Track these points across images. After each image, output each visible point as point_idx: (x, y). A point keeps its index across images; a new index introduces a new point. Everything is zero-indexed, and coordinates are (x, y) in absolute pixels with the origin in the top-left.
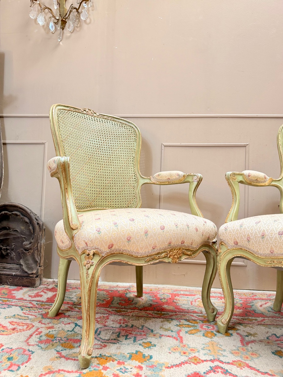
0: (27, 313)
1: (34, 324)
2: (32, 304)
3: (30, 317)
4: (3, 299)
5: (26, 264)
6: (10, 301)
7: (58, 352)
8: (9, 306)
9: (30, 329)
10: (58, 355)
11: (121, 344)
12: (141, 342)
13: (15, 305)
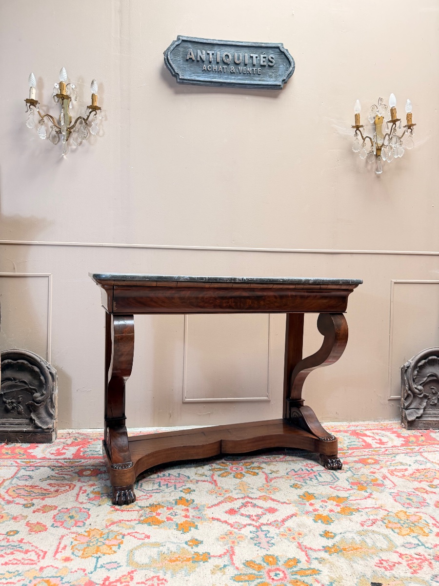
0: (61, 473)
1: (73, 483)
2: (60, 463)
3: (65, 476)
4: (24, 460)
5: (39, 418)
6: (32, 462)
8: (37, 467)
9: (73, 488)
10: (113, 509)
11: (165, 493)
12: (181, 489)
13: (42, 466)
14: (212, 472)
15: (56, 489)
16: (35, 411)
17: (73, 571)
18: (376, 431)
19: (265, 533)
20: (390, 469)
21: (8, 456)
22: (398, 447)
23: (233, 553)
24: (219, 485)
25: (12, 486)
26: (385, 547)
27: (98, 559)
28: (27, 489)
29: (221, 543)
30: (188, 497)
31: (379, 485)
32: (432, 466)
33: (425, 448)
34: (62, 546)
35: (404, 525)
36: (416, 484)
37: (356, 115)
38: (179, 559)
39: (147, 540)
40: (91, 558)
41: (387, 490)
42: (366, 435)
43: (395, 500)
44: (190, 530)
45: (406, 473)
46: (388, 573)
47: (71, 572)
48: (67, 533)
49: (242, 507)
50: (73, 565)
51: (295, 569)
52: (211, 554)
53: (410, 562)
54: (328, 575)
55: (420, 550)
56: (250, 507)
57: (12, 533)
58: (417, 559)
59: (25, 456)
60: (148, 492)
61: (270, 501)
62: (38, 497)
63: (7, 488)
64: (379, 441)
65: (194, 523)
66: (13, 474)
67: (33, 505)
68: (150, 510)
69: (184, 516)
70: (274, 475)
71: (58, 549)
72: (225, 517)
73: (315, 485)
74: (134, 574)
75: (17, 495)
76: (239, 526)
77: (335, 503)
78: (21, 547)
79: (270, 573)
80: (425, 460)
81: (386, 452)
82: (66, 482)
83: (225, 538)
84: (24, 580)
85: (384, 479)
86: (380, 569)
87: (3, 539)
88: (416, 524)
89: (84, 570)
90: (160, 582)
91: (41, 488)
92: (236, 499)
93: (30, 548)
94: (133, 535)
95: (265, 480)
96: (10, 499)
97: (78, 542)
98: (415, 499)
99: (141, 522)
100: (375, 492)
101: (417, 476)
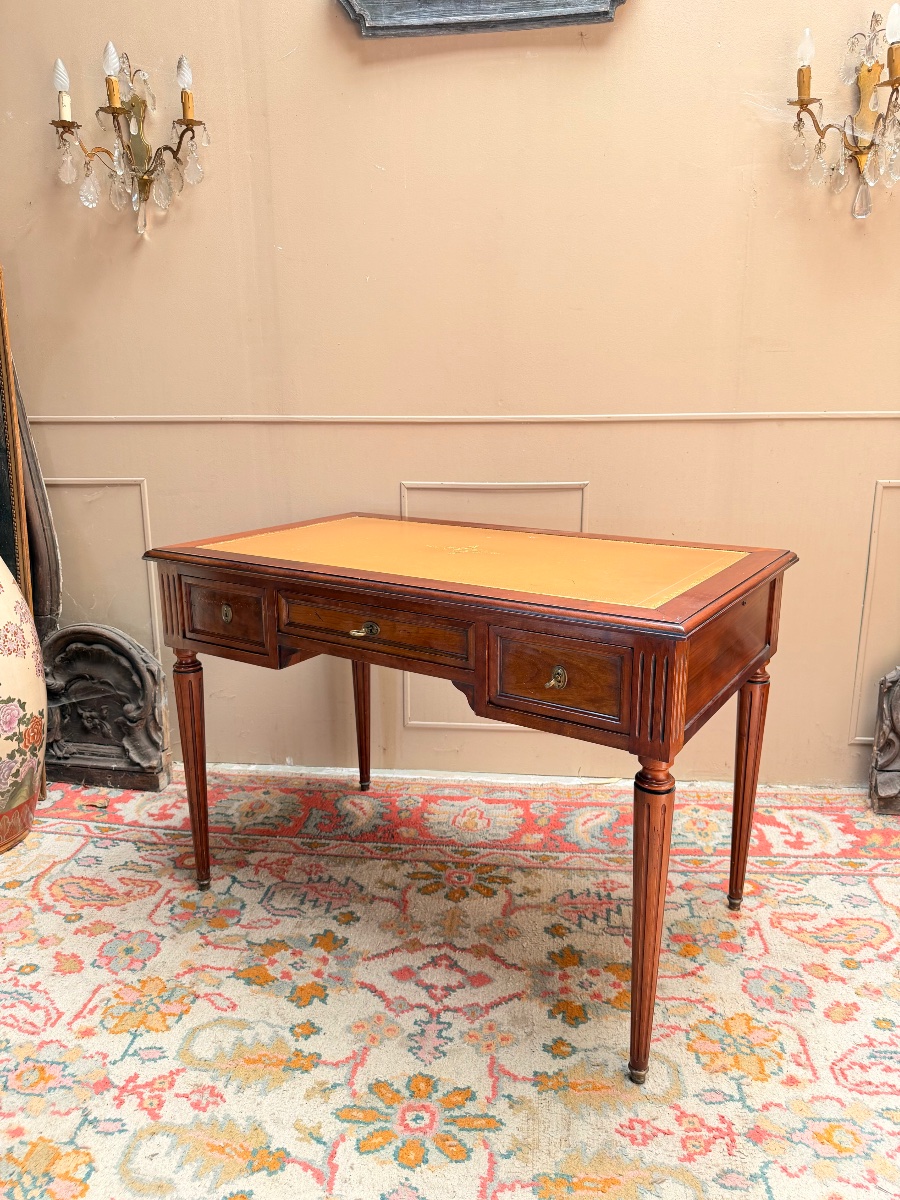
0: (147, 858)
1: (161, 882)
2: (156, 836)
3: (154, 865)
4: (101, 825)
5: (137, 748)
6: (113, 830)
7: (203, 936)
8: (115, 841)
9: (155, 892)
10: (202, 941)
11: (304, 918)
12: (336, 913)
13: (124, 840)
14: (409, 880)
15: (128, 888)
16: (129, 735)
17: (87, 1055)
18: (803, 812)
19: (441, 1027)
20: (778, 910)
21: (81, 813)
22: (829, 856)
23: (362, 1063)
24: (408, 913)
25: (63, 876)
26: (658, 1091)
27: (134, 1038)
28: (83, 884)
29: (353, 1037)
30: (340, 932)
31: (733, 948)
32: (880, 913)
33: (891, 866)
34: (90, 1006)
35: (728, 1049)
36: (816, 955)
37: (800, 71)
38: (263, 1059)
39: (229, 1014)
40: (125, 1034)
41: (743, 962)
42: (773, 822)
43: (744, 989)
44: (310, 1003)
45: (808, 926)
46: (632, 1151)
47: (84, 1057)
48: (109, 981)
49: (425, 966)
50: (91, 1045)
51: (456, 1113)
52: (323, 1059)
53: (691, 1134)
54: (513, 1135)
55: (731, 1110)
56: (443, 967)
57: (28, 970)
58: (710, 1130)
59: (105, 817)
60: (276, 912)
61: (487, 958)
62: (93, 903)
63: (53, 880)
64: (792, 839)
65: (325, 990)
66: (73, 852)
67: (80, 917)
68: (262, 953)
69: (312, 973)
70: (528, 899)
71: (82, 1012)
72: (386, 983)
73: (597, 932)
74: (179, 1079)
75: (63, 895)
76: (400, 1006)
77: (613, 978)
78: (30, 998)
79: (407, 1113)
80: (871, 896)
81: (795, 870)
82: (150, 877)
83: (363, 1027)
84: (9, 1060)
85: (751, 934)
86: (621, 1139)
87: (10, 980)
88: (757, 1050)
89: (105, 1056)
90: (211, 1099)
91: (106, 885)
92: (423, 947)
93: (43, 1002)
94: (212, 999)
95: (500, 911)
96: (51, 903)
97: (118, 1000)
98: (790, 990)
99: (237, 974)
100: (712, 963)
101: (829, 934)
